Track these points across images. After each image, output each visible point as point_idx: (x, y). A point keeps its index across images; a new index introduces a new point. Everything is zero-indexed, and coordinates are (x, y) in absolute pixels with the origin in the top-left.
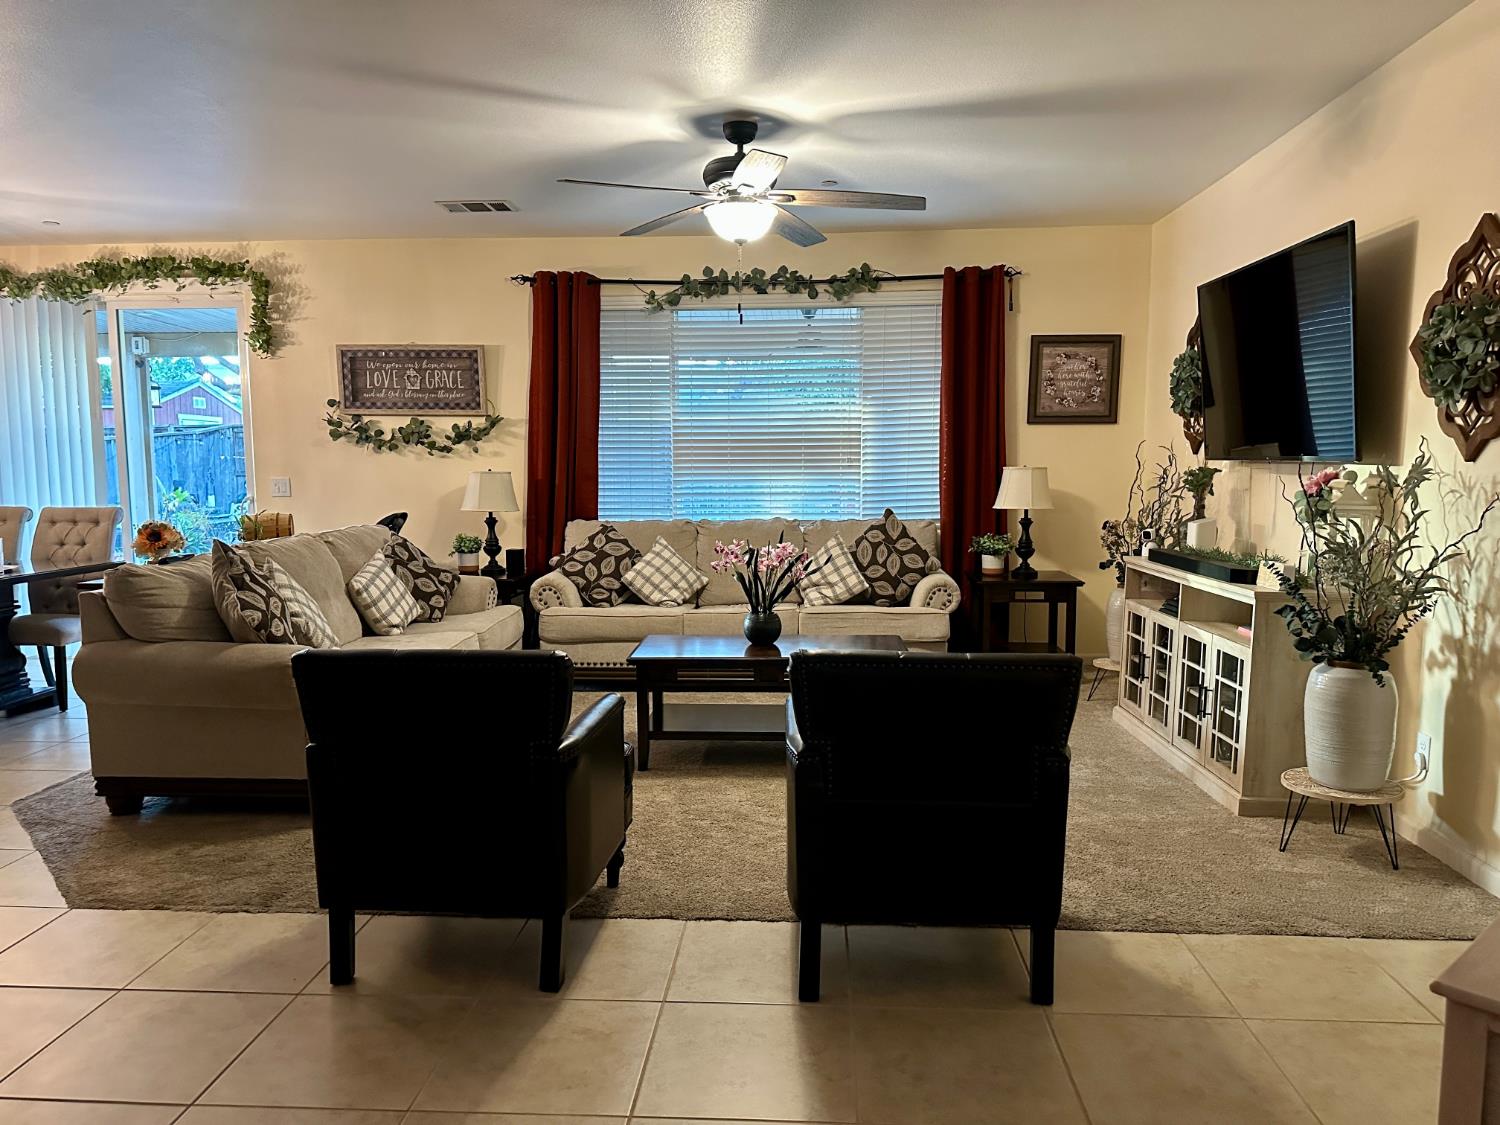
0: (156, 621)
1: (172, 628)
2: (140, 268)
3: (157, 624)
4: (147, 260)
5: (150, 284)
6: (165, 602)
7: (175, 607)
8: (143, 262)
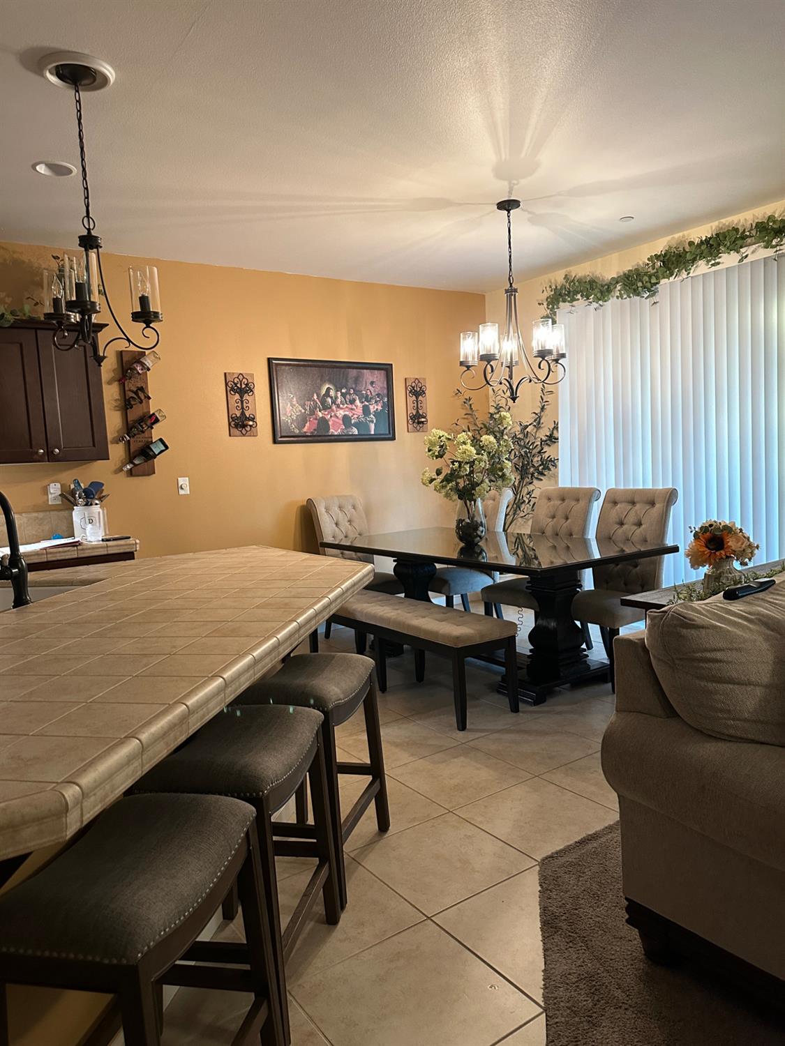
0: (720, 706)
1: (745, 720)
2: (703, 247)
3: (721, 711)
4: (710, 238)
5: (713, 262)
6: (734, 675)
7: (749, 683)
8: (707, 242)
